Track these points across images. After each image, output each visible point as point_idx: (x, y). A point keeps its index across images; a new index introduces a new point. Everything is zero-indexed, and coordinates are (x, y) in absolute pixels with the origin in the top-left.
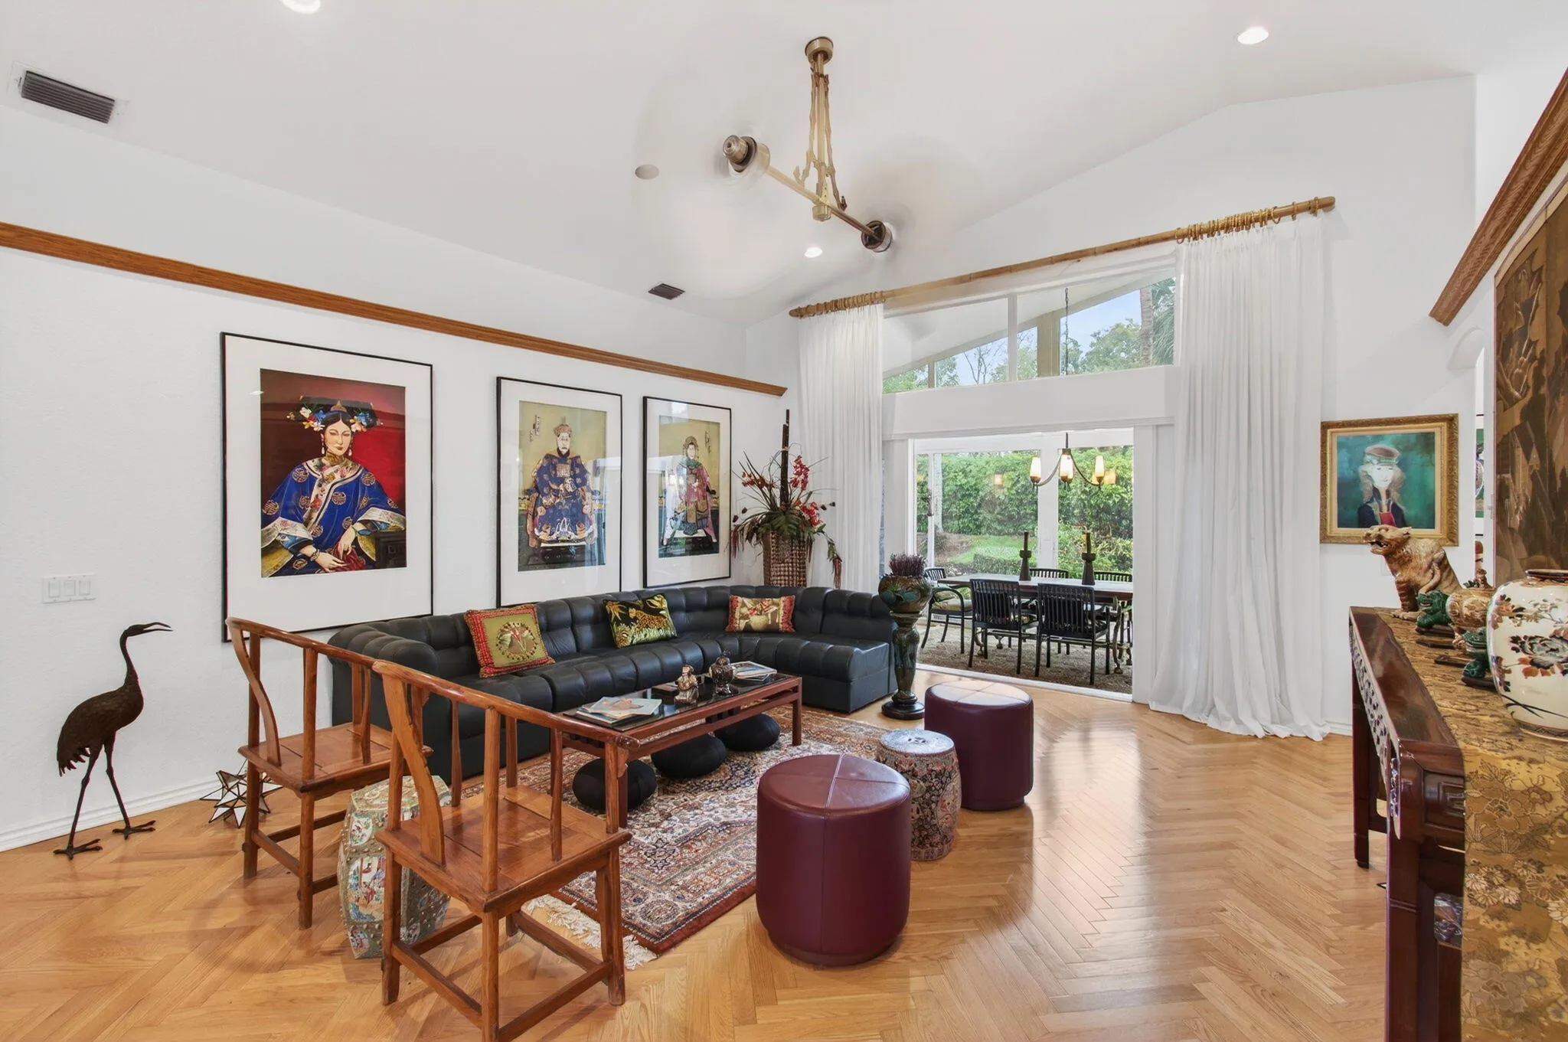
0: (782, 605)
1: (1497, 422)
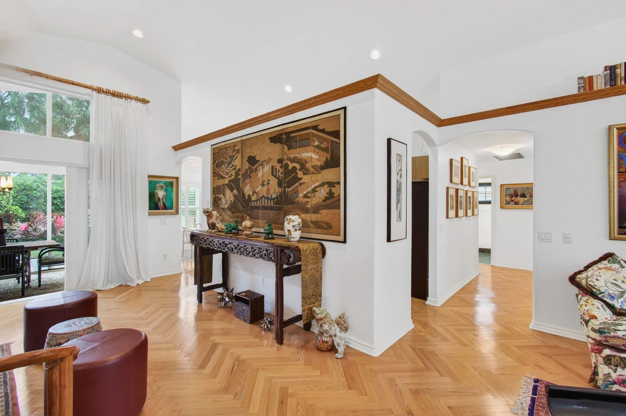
1: (213, 182)
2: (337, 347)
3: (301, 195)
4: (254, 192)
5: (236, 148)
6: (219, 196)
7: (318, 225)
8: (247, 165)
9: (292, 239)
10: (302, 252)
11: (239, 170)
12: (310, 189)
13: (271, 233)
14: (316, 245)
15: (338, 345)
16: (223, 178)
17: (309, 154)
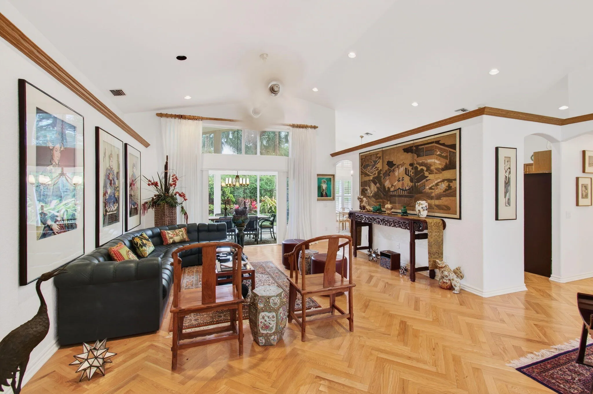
0: (183, 231)
1: (361, 178)
2: (454, 287)
3: (427, 188)
4: (392, 186)
5: (378, 156)
6: (366, 188)
7: (440, 207)
8: (386, 167)
9: (421, 216)
10: (428, 224)
11: (381, 170)
12: (434, 184)
13: (406, 212)
14: (438, 220)
15: (455, 286)
16: (369, 175)
17: (433, 160)
